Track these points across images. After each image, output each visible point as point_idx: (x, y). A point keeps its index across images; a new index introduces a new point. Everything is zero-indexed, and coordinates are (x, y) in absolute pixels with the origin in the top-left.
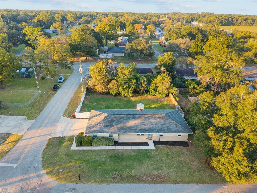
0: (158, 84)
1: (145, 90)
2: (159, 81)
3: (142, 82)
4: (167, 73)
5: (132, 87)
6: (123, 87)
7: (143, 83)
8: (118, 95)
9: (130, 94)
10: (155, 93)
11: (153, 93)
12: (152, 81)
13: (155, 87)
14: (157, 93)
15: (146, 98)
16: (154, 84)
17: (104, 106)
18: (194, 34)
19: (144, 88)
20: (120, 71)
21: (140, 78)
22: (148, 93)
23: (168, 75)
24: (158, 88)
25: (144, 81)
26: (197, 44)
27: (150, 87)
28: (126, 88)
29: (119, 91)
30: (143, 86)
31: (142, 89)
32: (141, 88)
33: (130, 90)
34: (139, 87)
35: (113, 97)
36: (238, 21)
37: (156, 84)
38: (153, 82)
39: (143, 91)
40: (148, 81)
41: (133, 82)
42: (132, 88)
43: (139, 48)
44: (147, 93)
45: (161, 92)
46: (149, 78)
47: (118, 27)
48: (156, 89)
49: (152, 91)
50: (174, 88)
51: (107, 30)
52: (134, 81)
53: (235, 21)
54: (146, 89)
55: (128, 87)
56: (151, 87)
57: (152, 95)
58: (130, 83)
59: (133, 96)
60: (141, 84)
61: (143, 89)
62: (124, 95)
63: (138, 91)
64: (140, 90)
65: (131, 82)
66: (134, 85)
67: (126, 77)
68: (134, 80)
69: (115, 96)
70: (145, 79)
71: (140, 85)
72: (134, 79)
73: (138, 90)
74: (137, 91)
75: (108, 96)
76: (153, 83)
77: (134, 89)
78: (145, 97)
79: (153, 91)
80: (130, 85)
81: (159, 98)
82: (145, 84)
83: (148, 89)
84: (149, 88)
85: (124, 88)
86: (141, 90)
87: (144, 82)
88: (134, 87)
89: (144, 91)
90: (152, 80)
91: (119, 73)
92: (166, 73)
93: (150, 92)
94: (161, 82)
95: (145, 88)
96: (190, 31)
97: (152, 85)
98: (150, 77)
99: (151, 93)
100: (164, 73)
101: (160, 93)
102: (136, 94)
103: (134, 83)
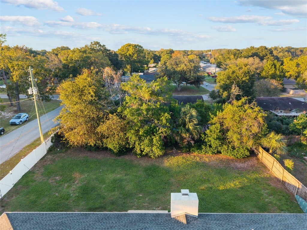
0: (228, 123)
1: (193, 139)
2: (231, 116)
3: (187, 120)
4: (246, 98)
5: (160, 131)
6: (138, 131)
7: (189, 122)
8: (127, 152)
9: (157, 151)
10: (219, 148)
11: (214, 146)
12: (212, 116)
13: (220, 132)
14: (224, 146)
15: (198, 159)
16: (218, 125)
17: (79, 185)
18: (261, 55)
19: (191, 134)
20: (131, 91)
21: (180, 110)
22: (203, 147)
23: (250, 103)
24: (229, 134)
25: (192, 116)
26: (273, 64)
27: (208, 132)
28: (144, 133)
29: (128, 143)
30: (188, 130)
31: (186, 135)
32: (184, 135)
33: (155, 139)
34: (178, 132)
35: (111, 159)
36: (304, 53)
37: (222, 124)
38: (215, 120)
39: (188, 141)
40: (200, 118)
41: (163, 118)
42: (161, 134)
43: (179, 69)
44: (199, 148)
45: (237, 144)
46: (203, 110)
47: (152, 59)
48: (223, 137)
49: (213, 141)
50: (272, 135)
51: (131, 53)
52: (165, 117)
53: (300, 53)
54: (196, 137)
55: (151, 132)
56: (211, 131)
57: (213, 153)
58: (156, 122)
59: (165, 155)
60: (184, 124)
61: (189, 137)
62: (142, 151)
63: (176, 142)
64: (182, 139)
65: (158, 120)
66: (164, 126)
67: (144, 107)
68: (166, 114)
69: (119, 156)
70: (194, 113)
71: (180, 126)
72: (165, 112)
73: (178, 138)
74: (173, 142)
75: (100, 156)
76: (213, 121)
77: (165, 137)
78: (196, 156)
79: (215, 143)
80: (155, 128)
81: (232, 160)
82: (195, 125)
83: (201, 136)
84: (205, 134)
85: (141, 133)
86: (185, 139)
87: (190, 119)
88: (166, 132)
89: (192, 142)
90: (210, 114)
91: (127, 98)
92: (243, 100)
93: (206, 146)
94: (236, 118)
95: (194, 134)
96: (254, 52)
97: (212, 128)
98: (205, 109)
99: (210, 146)
100: (238, 98)
101: (234, 148)
102: (172, 149)
103: (164, 121)
